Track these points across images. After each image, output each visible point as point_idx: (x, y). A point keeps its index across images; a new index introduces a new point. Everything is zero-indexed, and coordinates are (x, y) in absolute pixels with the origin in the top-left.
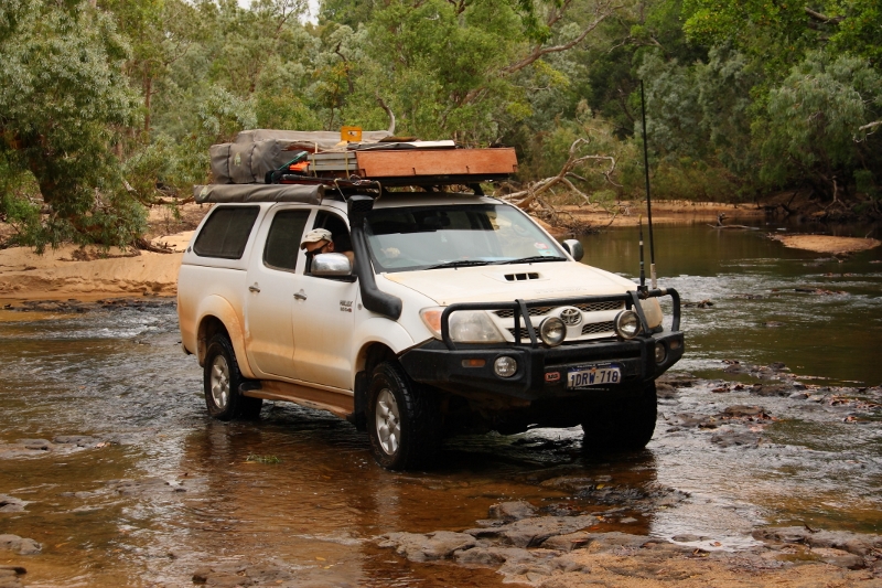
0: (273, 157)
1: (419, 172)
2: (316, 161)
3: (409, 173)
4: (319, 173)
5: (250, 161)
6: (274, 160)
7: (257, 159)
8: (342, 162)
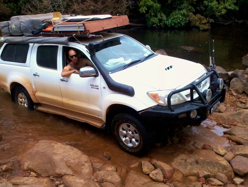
0: (31, 26)
1: (105, 28)
2: (58, 27)
3: (101, 29)
4: (60, 32)
5: (20, 27)
6: (32, 27)
7: (24, 27)
8: (76, 27)
